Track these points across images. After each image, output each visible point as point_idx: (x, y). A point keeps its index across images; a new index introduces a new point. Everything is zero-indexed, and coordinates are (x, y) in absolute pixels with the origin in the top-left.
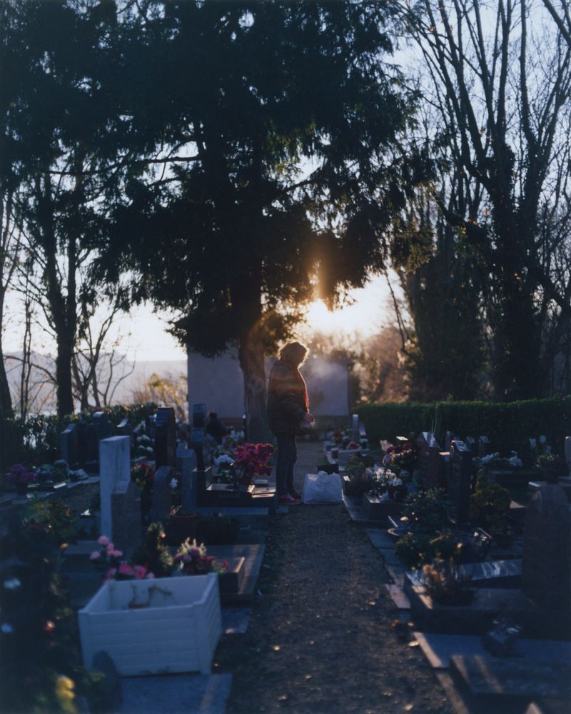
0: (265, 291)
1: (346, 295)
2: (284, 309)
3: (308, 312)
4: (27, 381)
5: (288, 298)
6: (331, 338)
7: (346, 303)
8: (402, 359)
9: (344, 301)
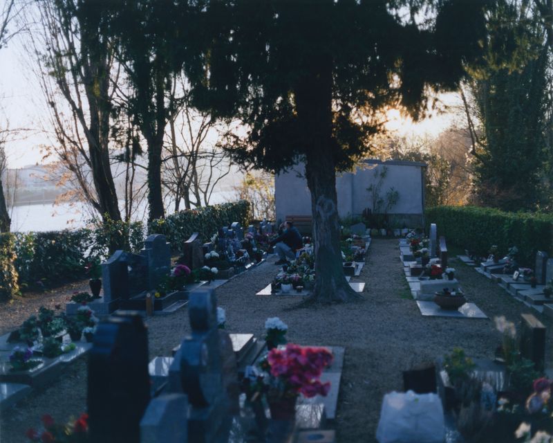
0: (337, 98)
1: (436, 100)
2: (359, 117)
3: (387, 121)
4: (131, 183)
5: (364, 105)
6: (404, 139)
7: (436, 111)
8: (470, 160)
9: (433, 107)
